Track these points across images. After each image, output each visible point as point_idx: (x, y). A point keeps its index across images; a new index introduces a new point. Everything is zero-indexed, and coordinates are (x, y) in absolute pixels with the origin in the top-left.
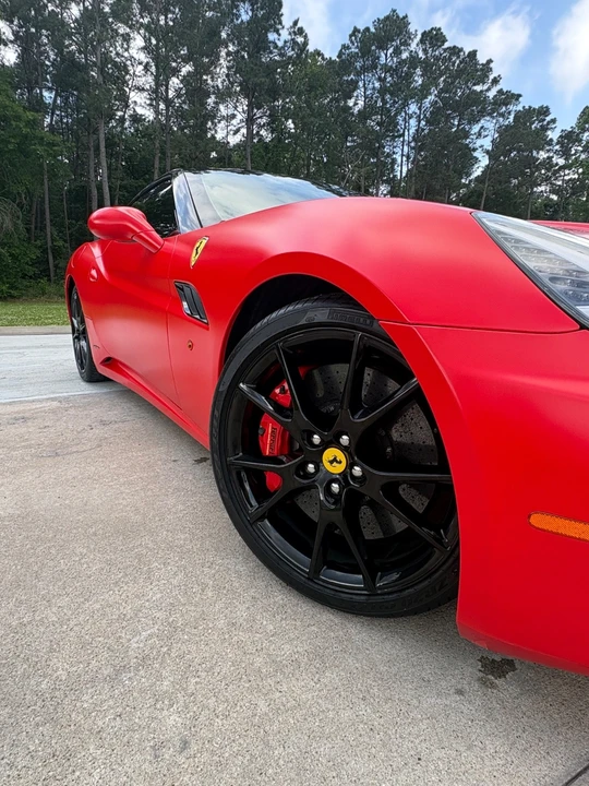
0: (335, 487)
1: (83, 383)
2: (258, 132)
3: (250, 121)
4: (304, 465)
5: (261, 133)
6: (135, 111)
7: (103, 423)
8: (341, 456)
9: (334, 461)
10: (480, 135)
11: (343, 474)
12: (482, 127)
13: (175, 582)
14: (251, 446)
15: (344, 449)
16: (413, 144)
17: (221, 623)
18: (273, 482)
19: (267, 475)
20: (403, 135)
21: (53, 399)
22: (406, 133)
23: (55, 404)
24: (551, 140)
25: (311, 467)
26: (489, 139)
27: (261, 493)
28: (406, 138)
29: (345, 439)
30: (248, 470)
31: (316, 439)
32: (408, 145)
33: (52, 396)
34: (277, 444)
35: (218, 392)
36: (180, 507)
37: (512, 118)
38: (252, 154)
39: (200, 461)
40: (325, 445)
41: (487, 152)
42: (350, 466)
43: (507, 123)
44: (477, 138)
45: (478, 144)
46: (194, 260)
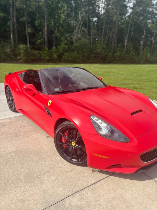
0: (74, 148)
4: (69, 145)
8: (74, 143)
9: (73, 144)
11: (75, 146)
13: (49, 161)
14: (61, 141)
16: (106, 3)
17: (57, 167)
19: (64, 146)
23: (8, 120)
24: (154, 4)
25: (70, 145)
29: (75, 141)
30: (60, 145)
32: (104, 3)
34: (65, 141)
36: (46, 148)
40: (72, 142)
41: (131, 8)
42: (76, 145)
44: (128, 3)
45: (128, 5)
46: (49, 105)
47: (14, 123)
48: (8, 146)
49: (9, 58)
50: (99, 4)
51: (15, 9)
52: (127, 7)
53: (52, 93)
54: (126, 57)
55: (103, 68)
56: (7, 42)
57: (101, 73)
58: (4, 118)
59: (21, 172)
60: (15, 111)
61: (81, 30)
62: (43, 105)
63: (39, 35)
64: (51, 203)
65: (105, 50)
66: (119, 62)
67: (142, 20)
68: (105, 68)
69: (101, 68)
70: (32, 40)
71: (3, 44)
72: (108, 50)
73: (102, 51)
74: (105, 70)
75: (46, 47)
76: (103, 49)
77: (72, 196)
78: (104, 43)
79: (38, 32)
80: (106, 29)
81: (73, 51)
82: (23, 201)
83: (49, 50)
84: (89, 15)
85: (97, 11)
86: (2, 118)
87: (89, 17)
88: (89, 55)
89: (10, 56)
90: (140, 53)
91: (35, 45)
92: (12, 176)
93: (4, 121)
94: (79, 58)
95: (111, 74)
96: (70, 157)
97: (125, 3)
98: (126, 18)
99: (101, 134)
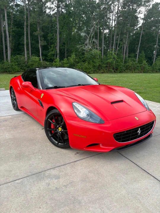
0: (60, 132)
1: (15, 111)
2: (61, 10)
3: (58, 7)
5: (62, 10)
6: (17, 3)
7: (22, 121)
9: (60, 129)
10: (140, 13)
12: (140, 11)
13: (39, 146)
14: (50, 127)
15: (61, 128)
18: (53, 132)
19: (52, 131)
20: (113, 12)
21: (10, 115)
22: (114, 11)
23: (11, 117)
25: (57, 130)
26: (143, 14)
27: (51, 133)
28: (114, 13)
29: (61, 126)
30: (50, 131)
31: (58, 126)
32: (115, 16)
33: (9, 114)
34: (53, 127)
35: (45, 120)
37: (151, 6)
38: (59, 20)
39: (43, 129)
41: (143, 19)
42: (62, 130)
43: (150, 8)
44: (138, 14)
45: (139, 16)
46: (41, 97)
47: (15, 118)
48: (6, 135)
49: (22, 69)
50: (110, 16)
51: (29, 24)
52: (138, 18)
53: (46, 89)
54: (138, 66)
55: (113, 77)
56: (21, 55)
57: (110, 81)
58: (7, 115)
59: (13, 152)
60: (17, 109)
61: (92, 42)
62: (38, 99)
63: (51, 47)
64: (34, 173)
65: (116, 60)
66: (131, 71)
67: (154, 30)
68: (115, 77)
69: (111, 77)
70: (44, 52)
71: (17, 57)
72: (119, 60)
73: (113, 61)
74: (115, 79)
75: (58, 58)
76: (114, 59)
77: (53, 169)
78: (115, 54)
79: (51, 45)
80: (117, 40)
81: (84, 62)
82: (11, 171)
83: (60, 61)
84: (100, 28)
85: (108, 23)
86: (6, 115)
87: (100, 29)
88: (99, 65)
89: (23, 68)
90: (153, 62)
91: (48, 57)
92: (5, 155)
93: (6, 117)
94: (90, 69)
95: (120, 82)
96: (57, 141)
97: (136, 14)
98: (137, 29)
99: (80, 116)
